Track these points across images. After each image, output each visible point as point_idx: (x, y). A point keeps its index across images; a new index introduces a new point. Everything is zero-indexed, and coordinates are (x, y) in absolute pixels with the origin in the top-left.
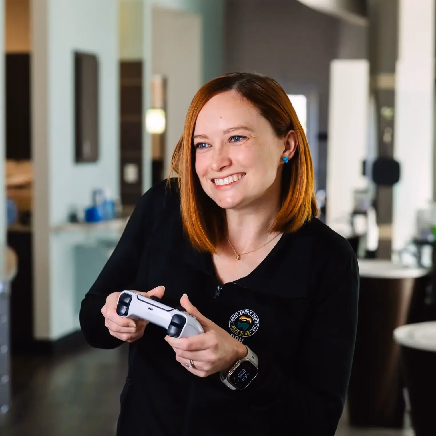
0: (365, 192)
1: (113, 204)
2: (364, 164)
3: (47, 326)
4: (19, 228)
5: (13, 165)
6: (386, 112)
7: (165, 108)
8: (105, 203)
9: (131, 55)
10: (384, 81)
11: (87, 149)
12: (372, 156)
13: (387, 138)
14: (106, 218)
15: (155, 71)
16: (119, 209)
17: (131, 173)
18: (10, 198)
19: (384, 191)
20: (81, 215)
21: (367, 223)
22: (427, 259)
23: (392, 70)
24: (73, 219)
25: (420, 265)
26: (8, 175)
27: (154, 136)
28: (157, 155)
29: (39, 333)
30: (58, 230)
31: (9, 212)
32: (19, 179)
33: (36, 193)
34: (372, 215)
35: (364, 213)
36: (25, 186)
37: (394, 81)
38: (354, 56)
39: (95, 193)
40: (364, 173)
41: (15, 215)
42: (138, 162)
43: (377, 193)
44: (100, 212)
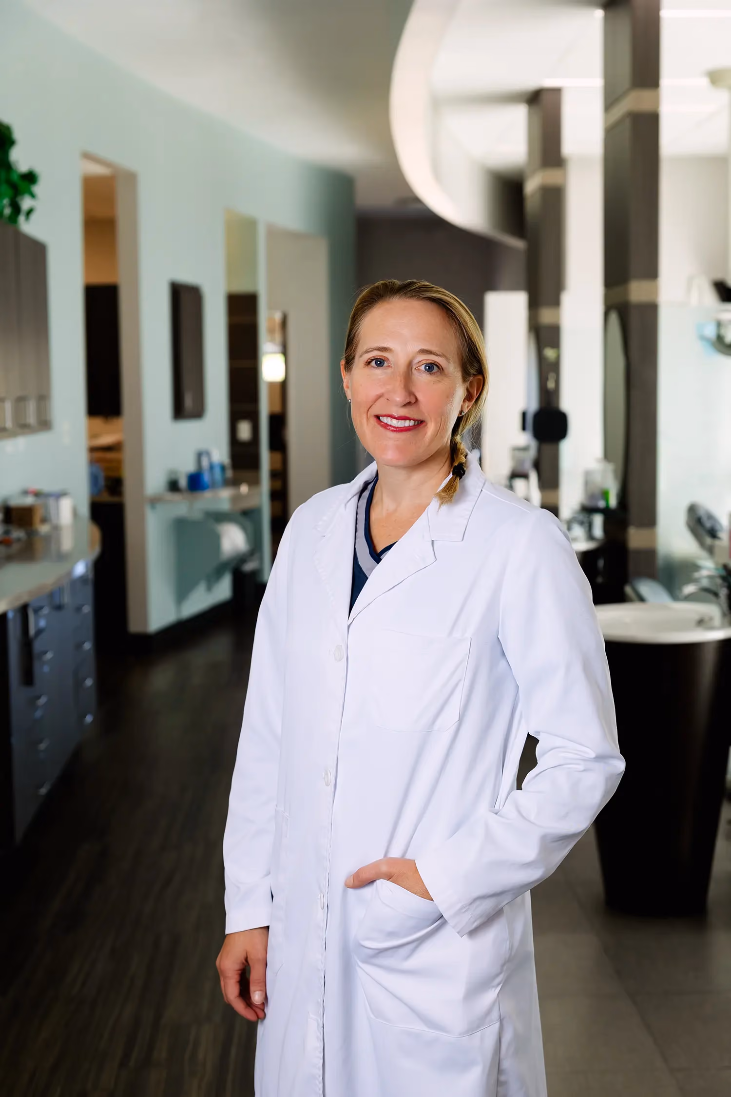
0: (525, 449)
1: (223, 468)
2: (524, 415)
3: (144, 616)
4: (106, 498)
5: (98, 422)
6: (549, 353)
7: (285, 352)
8: (211, 467)
9: (242, 287)
10: (546, 316)
11: (188, 402)
12: (533, 406)
13: (551, 385)
14: (213, 486)
15: (271, 307)
16: (229, 473)
17: (244, 431)
18: (92, 462)
19: (547, 448)
20: (183, 483)
21: (528, 488)
22: (598, 531)
23: (556, 302)
24: (173, 486)
25: (590, 537)
26: (92, 435)
27: (271, 385)
28: (277, 409)
29: (134, 627)
30: (154, 501)
31: (94, 479)
32: (107, 439)
33: (127, 455)
34: (533, 477)
35: (525, 476)
36: (113, 448)
37: (558, 316)
38: (513, 287)
39: (199, 455)
40: (524, 428)
41: (102, 482)
42: (253, 417)
43: (539, 451)
44: (206, 477)
